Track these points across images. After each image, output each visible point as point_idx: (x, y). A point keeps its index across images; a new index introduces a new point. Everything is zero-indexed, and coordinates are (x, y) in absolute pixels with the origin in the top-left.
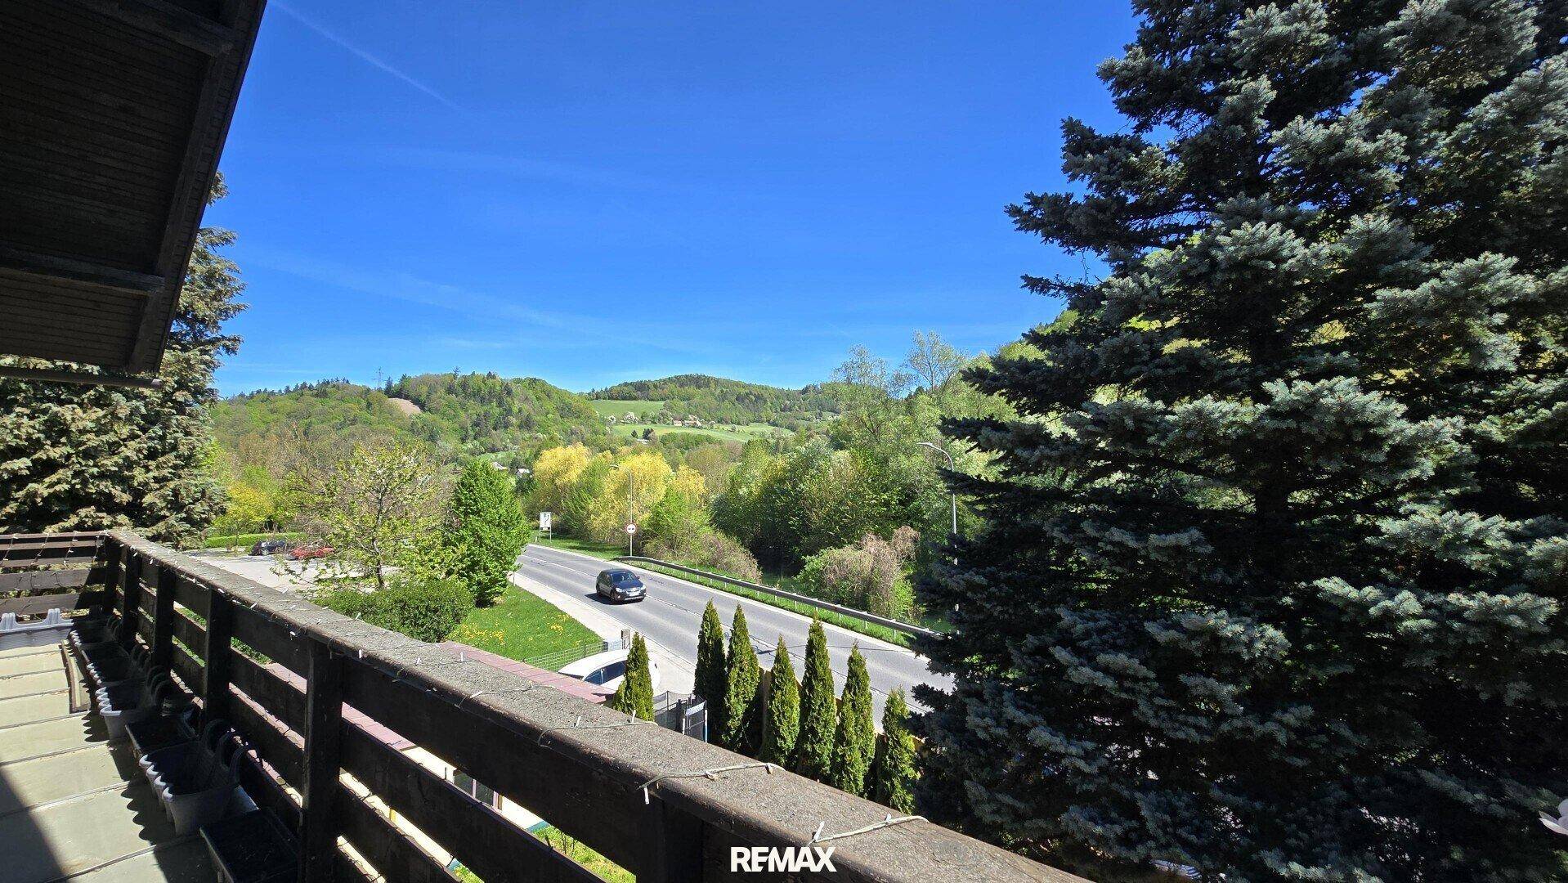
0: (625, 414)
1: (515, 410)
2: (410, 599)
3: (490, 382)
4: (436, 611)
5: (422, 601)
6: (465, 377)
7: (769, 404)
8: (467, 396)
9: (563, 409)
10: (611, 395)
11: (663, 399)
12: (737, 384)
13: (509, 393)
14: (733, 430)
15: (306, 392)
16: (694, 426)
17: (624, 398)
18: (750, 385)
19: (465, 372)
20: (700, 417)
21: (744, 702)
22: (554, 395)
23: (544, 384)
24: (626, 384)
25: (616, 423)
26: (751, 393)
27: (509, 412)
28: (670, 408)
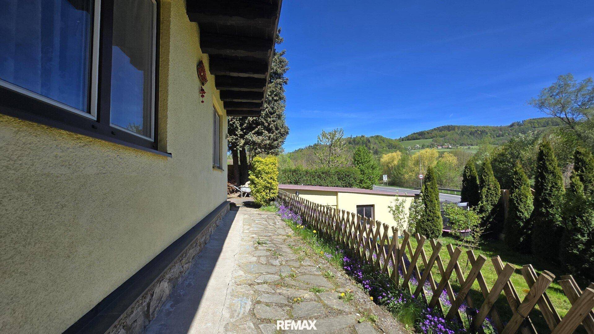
0: (415, 146)
1: (372, 147)
2: (340, 171)
3: (362, 139)
4: (348, 176)
5: (344, 172)
6: (354, 138)
7: (489, 134)
8: (355, 144)
9: (389, 146)
10: (408, 139)
11: (432, 138)
12: (470, 127)
13: (369, 142)
14: (469, 148)
15: (311, 148)
16: (448, 148)
17: (414, 139)
18: (477, 127)
19: (355, 136)
20: (451, 144)
21: (491, 205)
22: (386, 141)
23: (381, 137)
24: (414, 134)
25: (411, 149)
26: (478, 130)
27: (369, 149)
28: (436, 141)
